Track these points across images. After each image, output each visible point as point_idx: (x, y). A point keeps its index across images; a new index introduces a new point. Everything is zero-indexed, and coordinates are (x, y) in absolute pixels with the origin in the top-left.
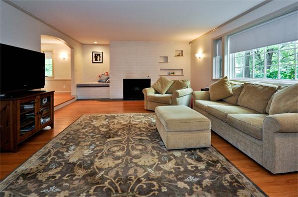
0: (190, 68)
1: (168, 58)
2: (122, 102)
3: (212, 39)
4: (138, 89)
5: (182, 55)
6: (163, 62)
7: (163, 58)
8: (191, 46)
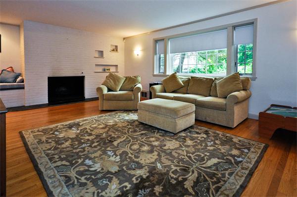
0: (124, 63)
1: (104, 52)
2: (46, 110)
3: (154, 39)
4: (64, 90)
5: (117, 50)
6: (97, 56)
7: (97, 52)
8: (125, 42)
